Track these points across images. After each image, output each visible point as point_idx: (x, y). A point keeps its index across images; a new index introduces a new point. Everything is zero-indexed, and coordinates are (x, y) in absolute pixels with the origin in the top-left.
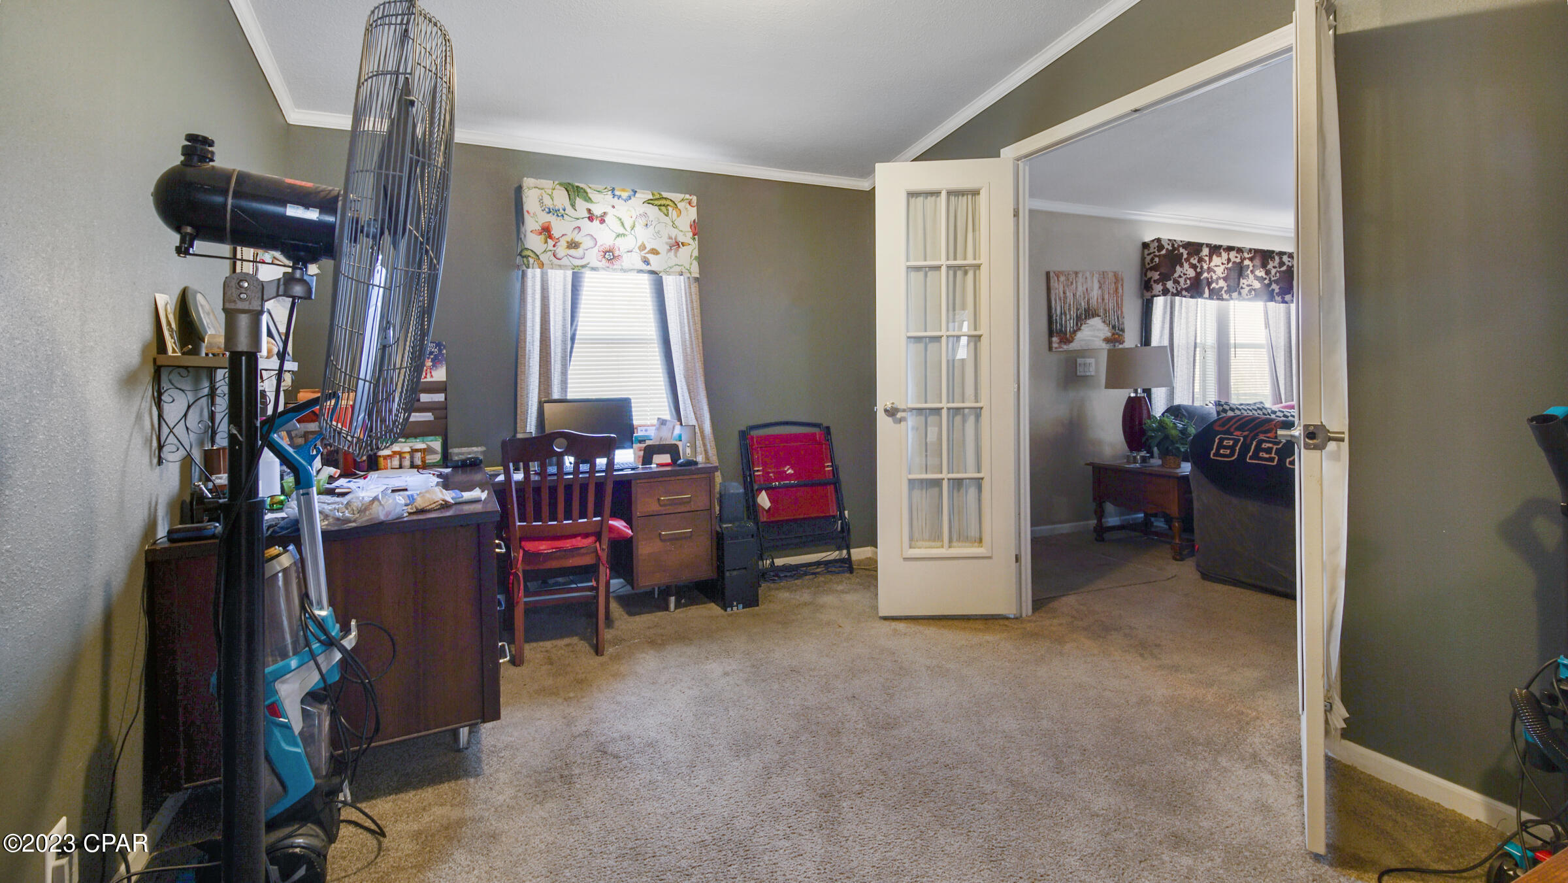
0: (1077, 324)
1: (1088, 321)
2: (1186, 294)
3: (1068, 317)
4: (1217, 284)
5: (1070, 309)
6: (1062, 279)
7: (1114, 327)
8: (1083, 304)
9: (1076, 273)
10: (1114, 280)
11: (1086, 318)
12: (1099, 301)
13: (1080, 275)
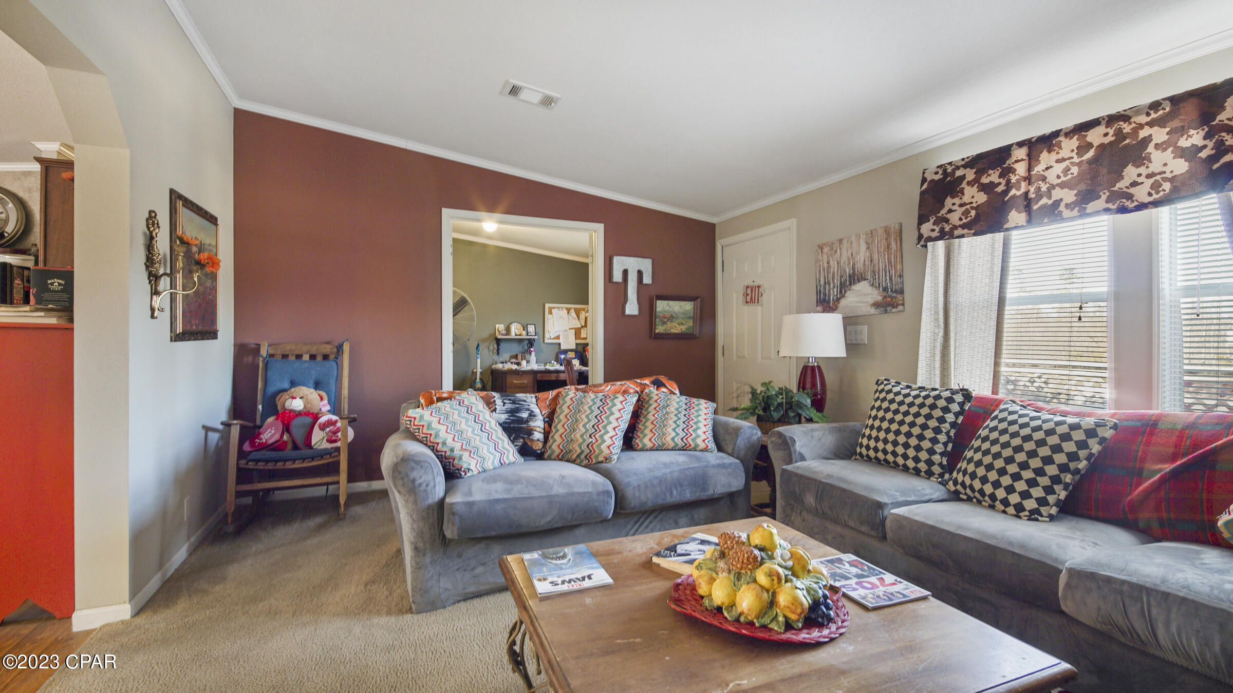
0: (841, 292)
1: (853, 287)
2: (966, 231)
3: (832, 286)
4: (1050, 198)
5: (833, 278)
6: (826, 250)
7: (885, 289)
8: (847, 270)
9: (841, 241)
10: (885, 236)
11: (850, 284)
12: (867, 263)
13: (845, 242)
